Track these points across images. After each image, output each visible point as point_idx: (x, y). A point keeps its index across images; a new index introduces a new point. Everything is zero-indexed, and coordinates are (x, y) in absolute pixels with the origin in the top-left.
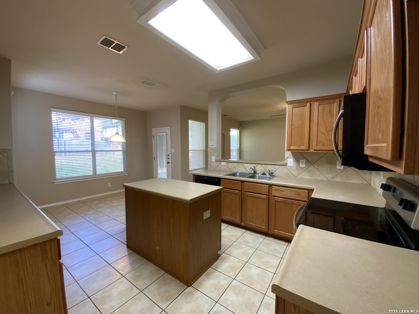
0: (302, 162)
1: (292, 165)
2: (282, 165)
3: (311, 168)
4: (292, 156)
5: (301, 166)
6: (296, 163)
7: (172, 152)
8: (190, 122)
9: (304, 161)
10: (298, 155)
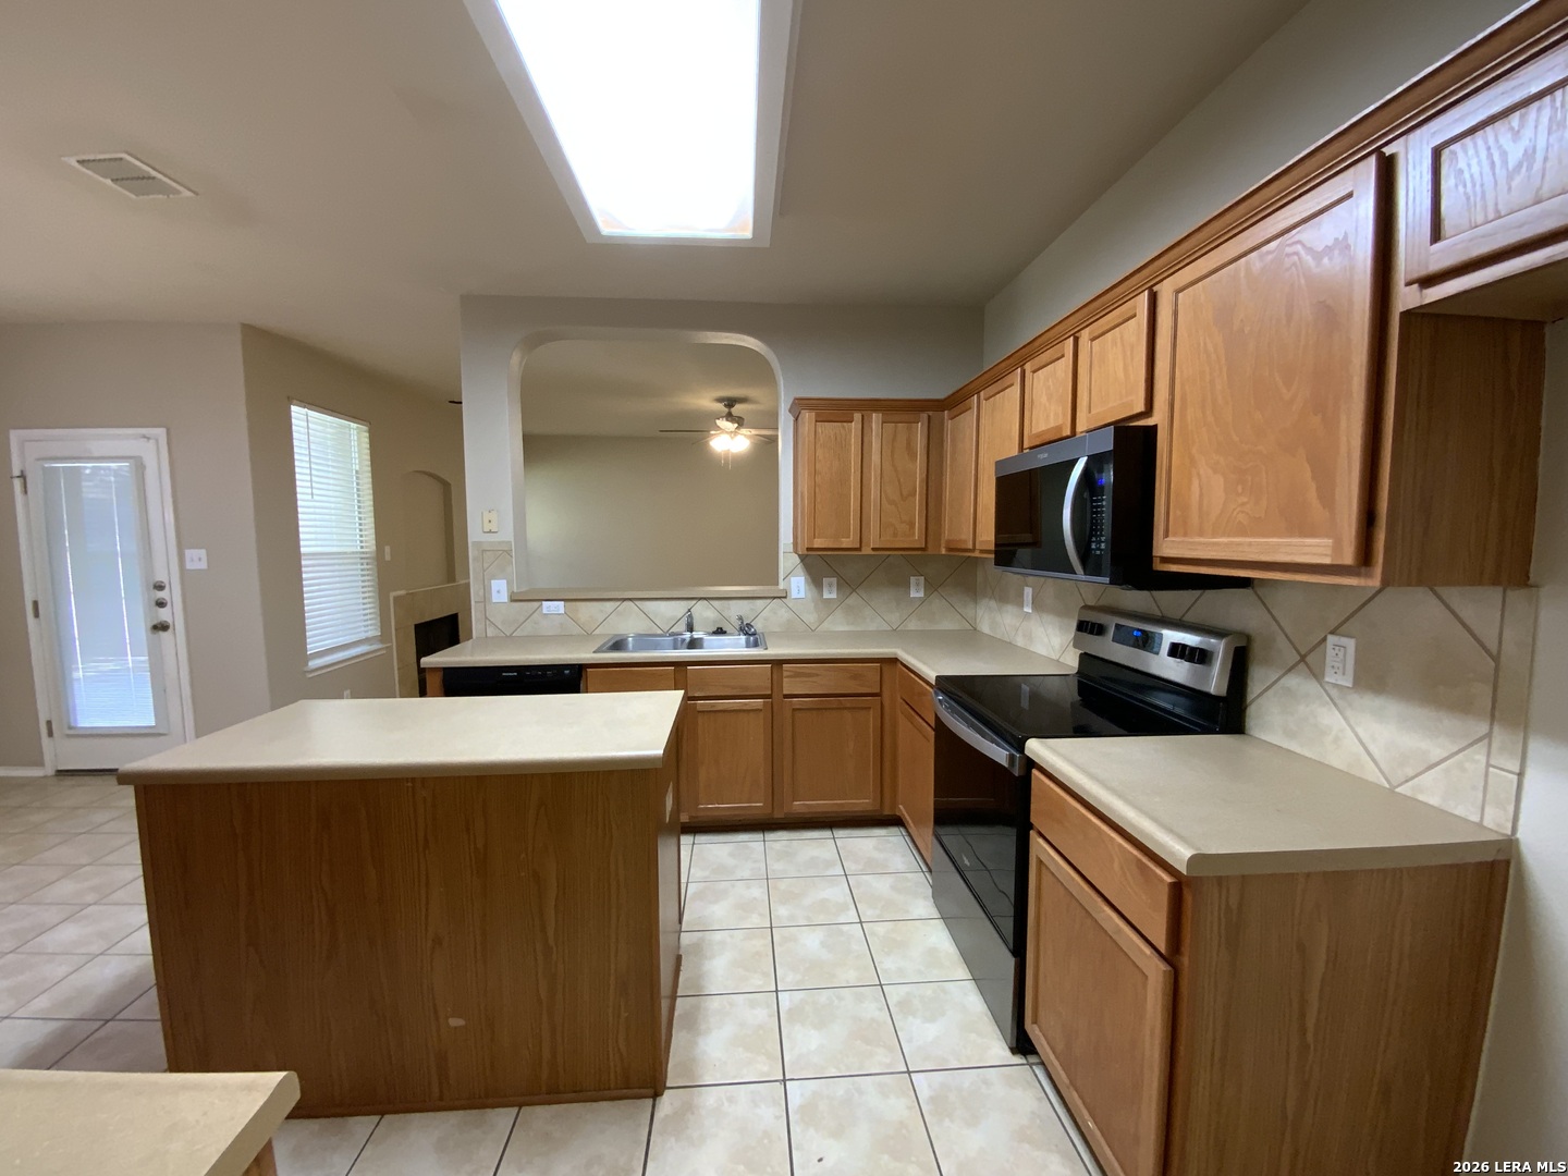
0: (830, 585)
1: (802, 595)
2: (775, 598)
3: (853, 600)
4: (800, 569)
5: (826, 595)
6: (814, 590)
7: (189, 566)
8: (297, 412)
9: (834, 580)
10: (819, 563)
